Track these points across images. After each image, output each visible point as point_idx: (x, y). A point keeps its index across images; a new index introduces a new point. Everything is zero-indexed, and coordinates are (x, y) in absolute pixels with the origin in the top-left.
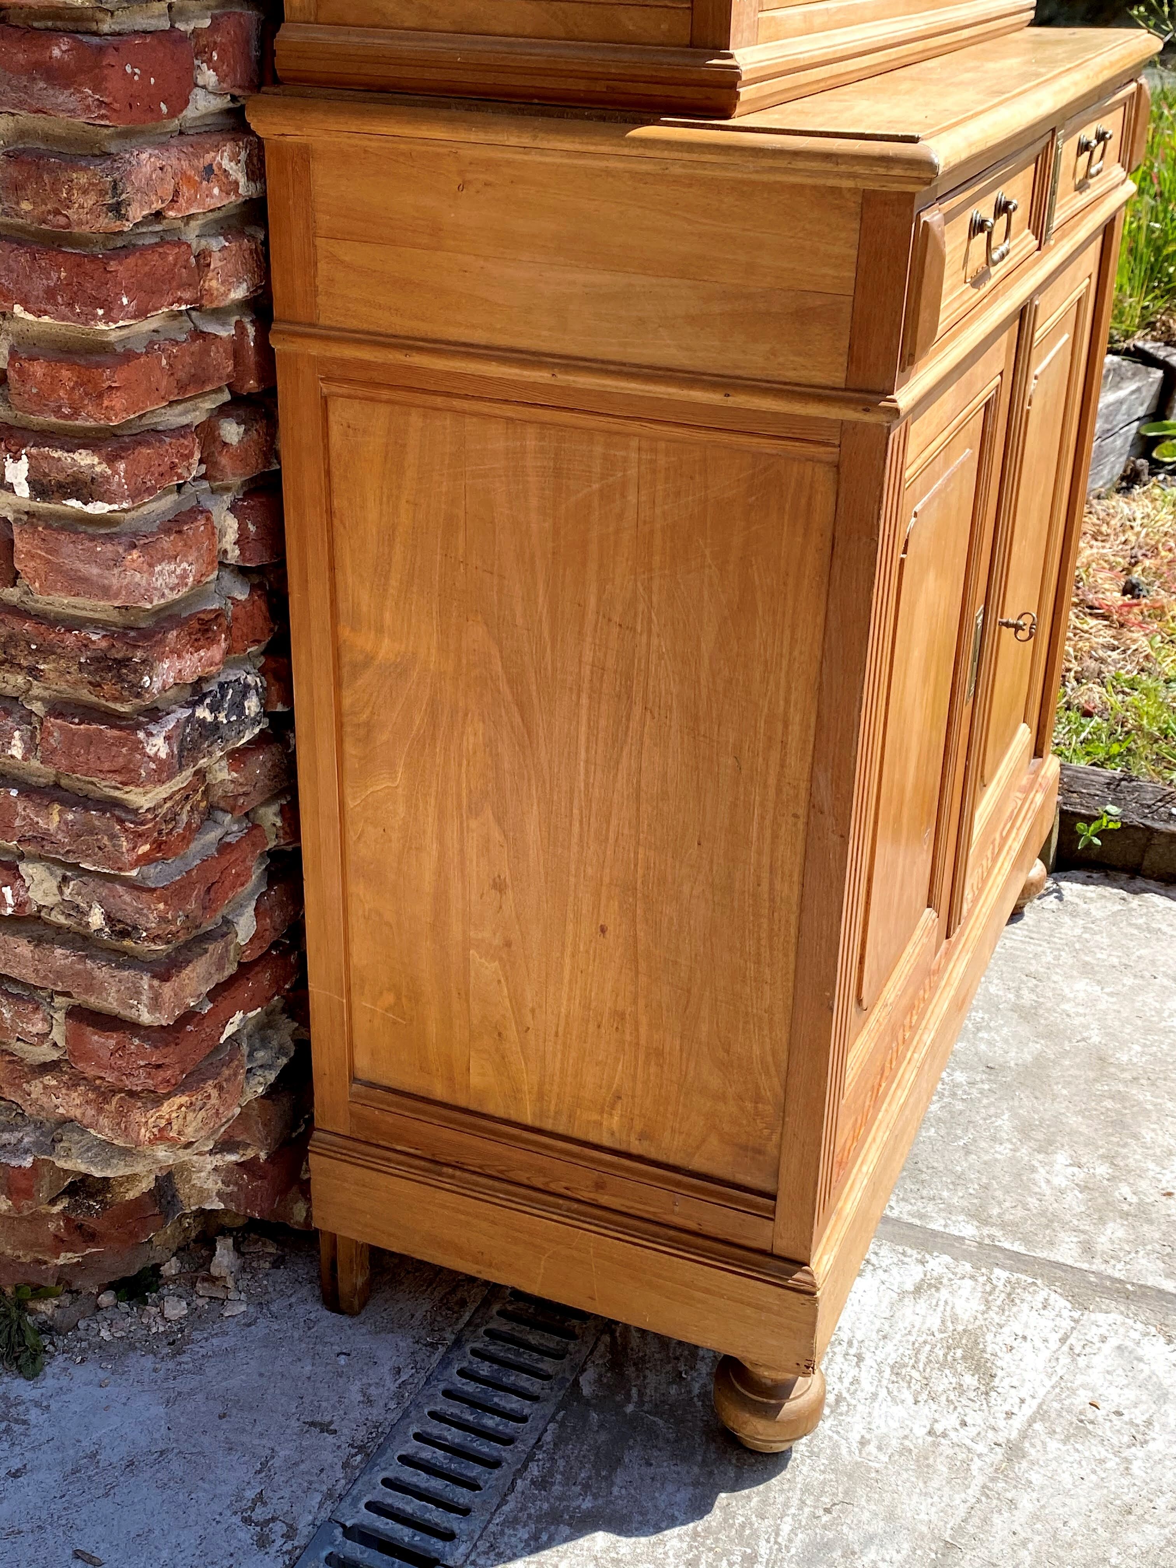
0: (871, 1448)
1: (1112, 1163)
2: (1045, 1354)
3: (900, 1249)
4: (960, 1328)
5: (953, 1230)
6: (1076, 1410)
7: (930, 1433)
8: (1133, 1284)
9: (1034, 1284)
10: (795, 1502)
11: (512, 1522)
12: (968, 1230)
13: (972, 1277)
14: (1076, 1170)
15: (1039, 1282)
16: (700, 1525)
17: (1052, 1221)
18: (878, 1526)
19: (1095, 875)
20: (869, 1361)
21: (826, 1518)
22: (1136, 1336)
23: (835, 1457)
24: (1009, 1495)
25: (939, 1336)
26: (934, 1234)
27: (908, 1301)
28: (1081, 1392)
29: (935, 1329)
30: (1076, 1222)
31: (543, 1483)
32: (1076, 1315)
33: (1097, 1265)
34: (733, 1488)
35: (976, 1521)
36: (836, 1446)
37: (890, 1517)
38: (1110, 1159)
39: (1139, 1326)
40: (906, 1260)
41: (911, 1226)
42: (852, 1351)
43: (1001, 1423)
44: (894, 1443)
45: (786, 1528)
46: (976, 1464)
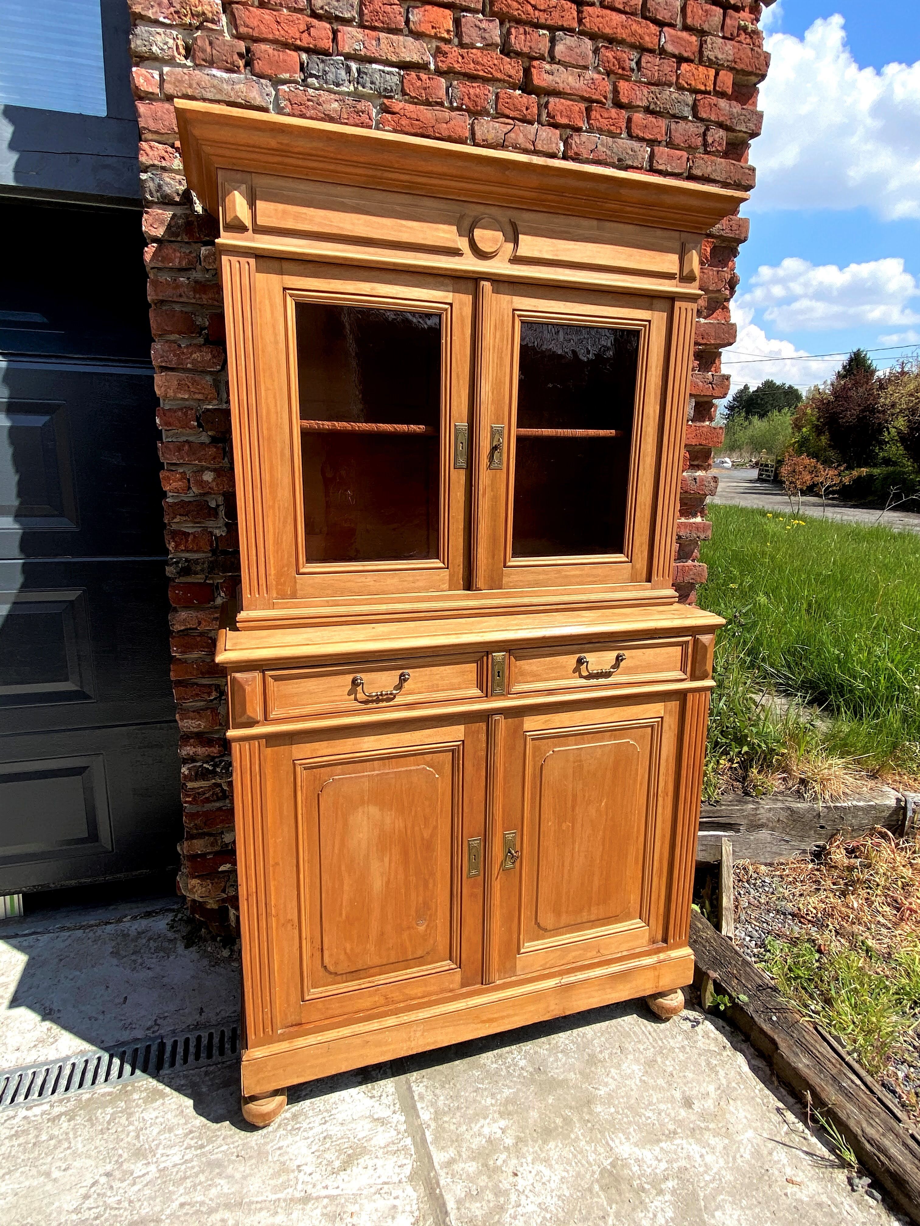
0: (278, 1152)
1: (517, 1143)
2: (372, 1181)
3: (397, 1101)
4: (365, 1144)
5: (421, 1112)
6: (345, 1209)
7: (299, 1166)
8: (441, 1191)
9: (412, 1155)
10: (236, 1144)
11: (186, 1077)
12: (425, 1115)
13: (399, 1133)
14: (501, 1131)
15: (414, 1156)
16: (209, 1124)
17: (457, 1141)
18: (238, 1176)
19: (727, 1028)
20: (325, 1127)
21: (234, 1158)
22: (408, 1208)
23: (266, 1144)
24: (279, 1210)
25: (356, 1140)
26: (414, 1107)
27: (369, 1120)
28: (357, 1206)
29: (358, 1137)
30: (464, 1150)
31: (207, 1073)
32: (404, 1180)
33: (442, 1173)
34: (233, 1124)
35: (259, 1206)
36: (272, 1141)
37: (245, 1178)
38: (519, 1140)
39: (415, 1207)
40: (392, 1107)
41: (413, 1097)
42: (327, 1119)
43: (319, 1186)
44: (286, 1157)
45: (222, 1149)
46: (290, 1190)
